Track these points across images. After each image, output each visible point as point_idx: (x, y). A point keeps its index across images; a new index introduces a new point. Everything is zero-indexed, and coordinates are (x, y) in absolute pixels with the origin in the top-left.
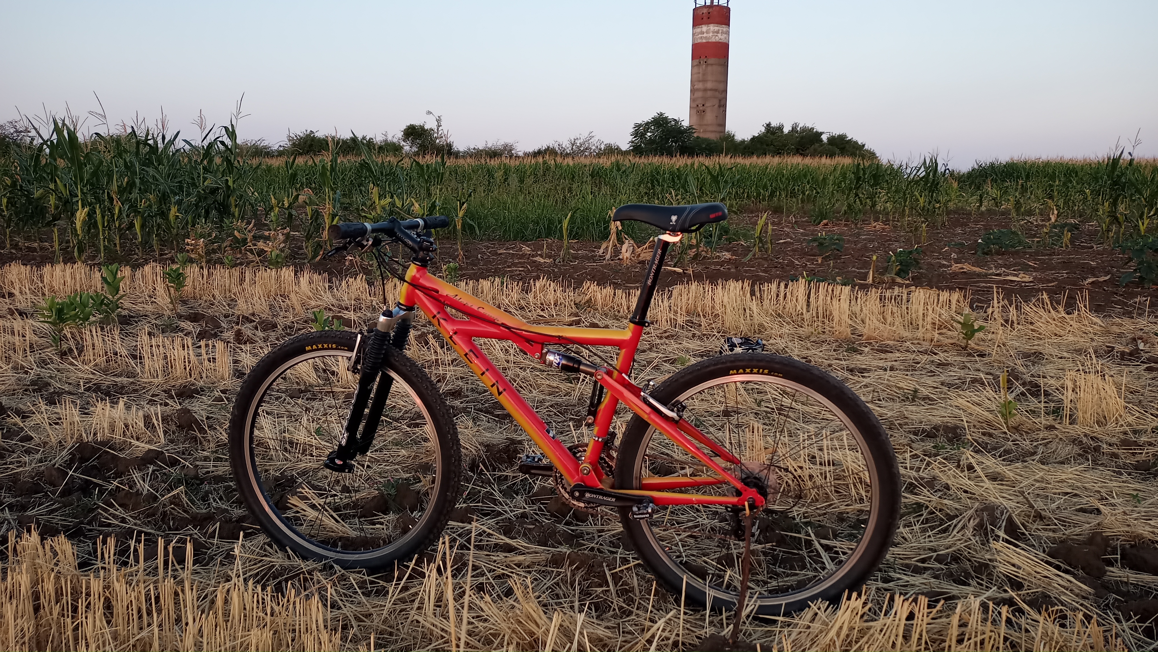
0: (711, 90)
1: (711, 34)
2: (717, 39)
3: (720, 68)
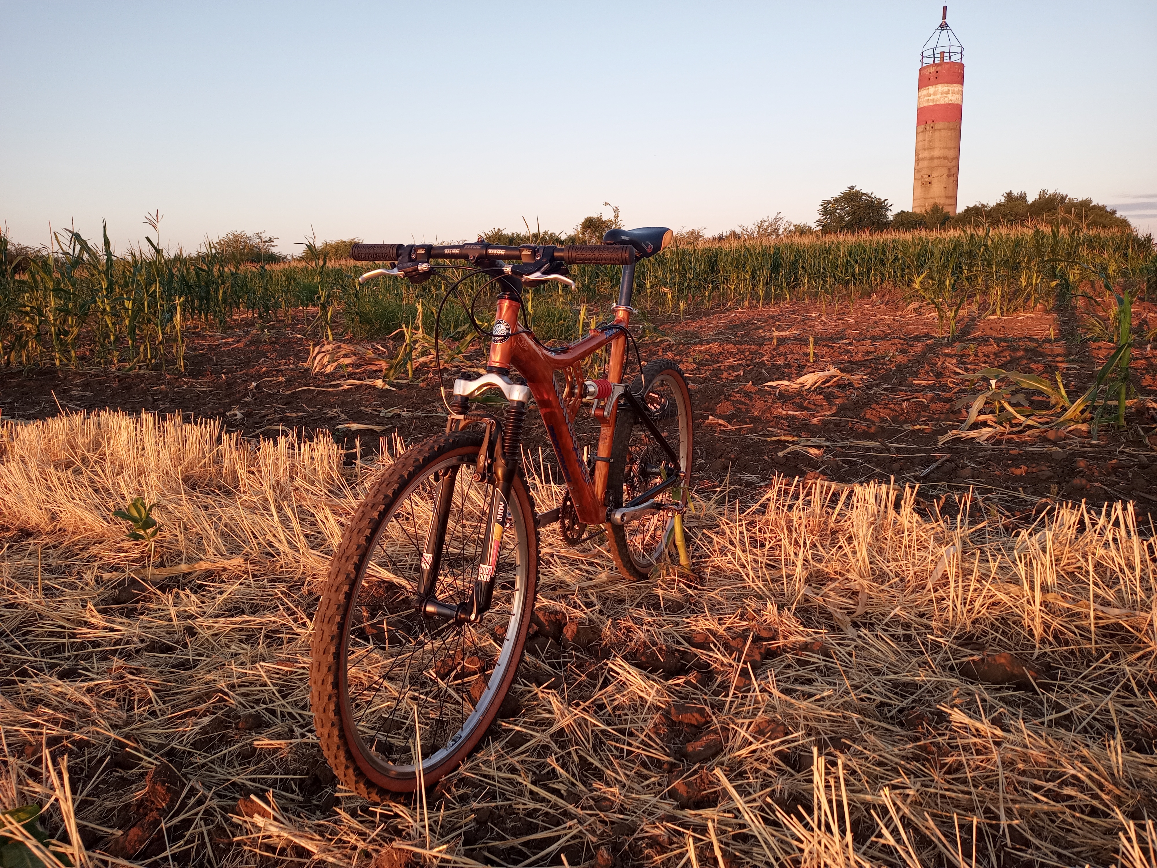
0: (939, 158)
1: (939, 96)
2: (947, 101)
3: (949, 133)
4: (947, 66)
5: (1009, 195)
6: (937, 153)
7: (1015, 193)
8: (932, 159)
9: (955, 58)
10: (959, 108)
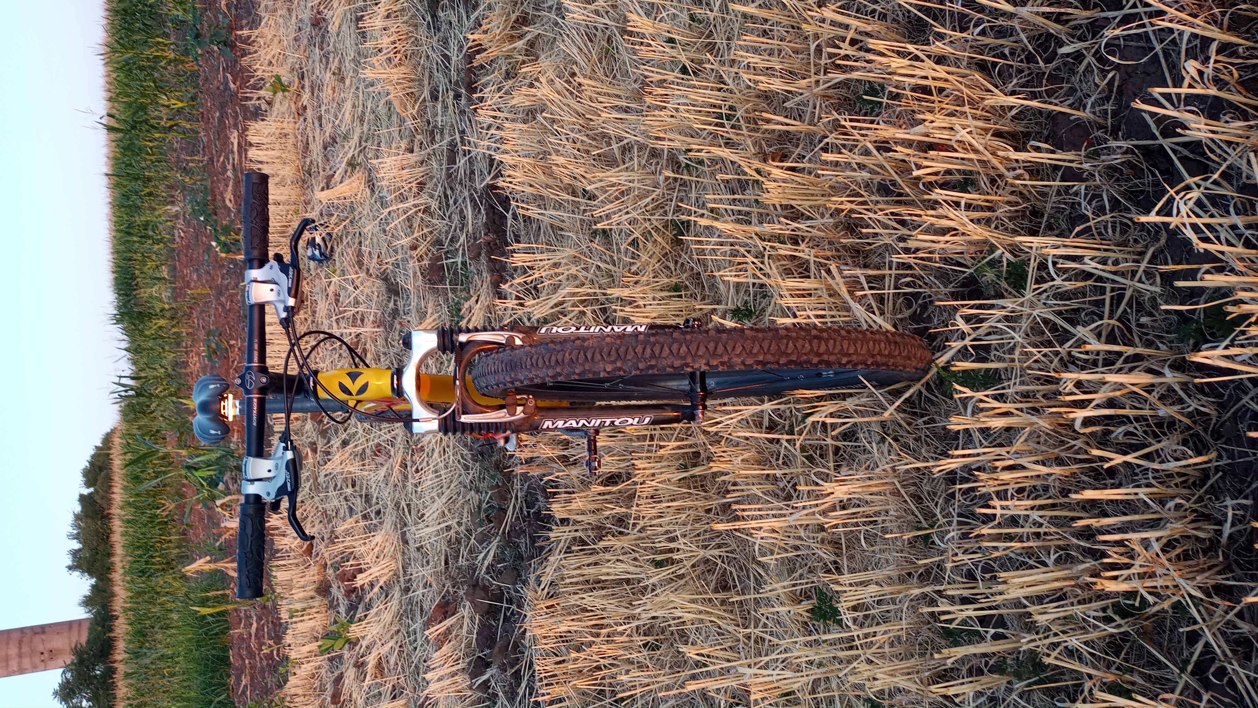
0: (20, 648)
5: (70, 568)
7: (69, 562)
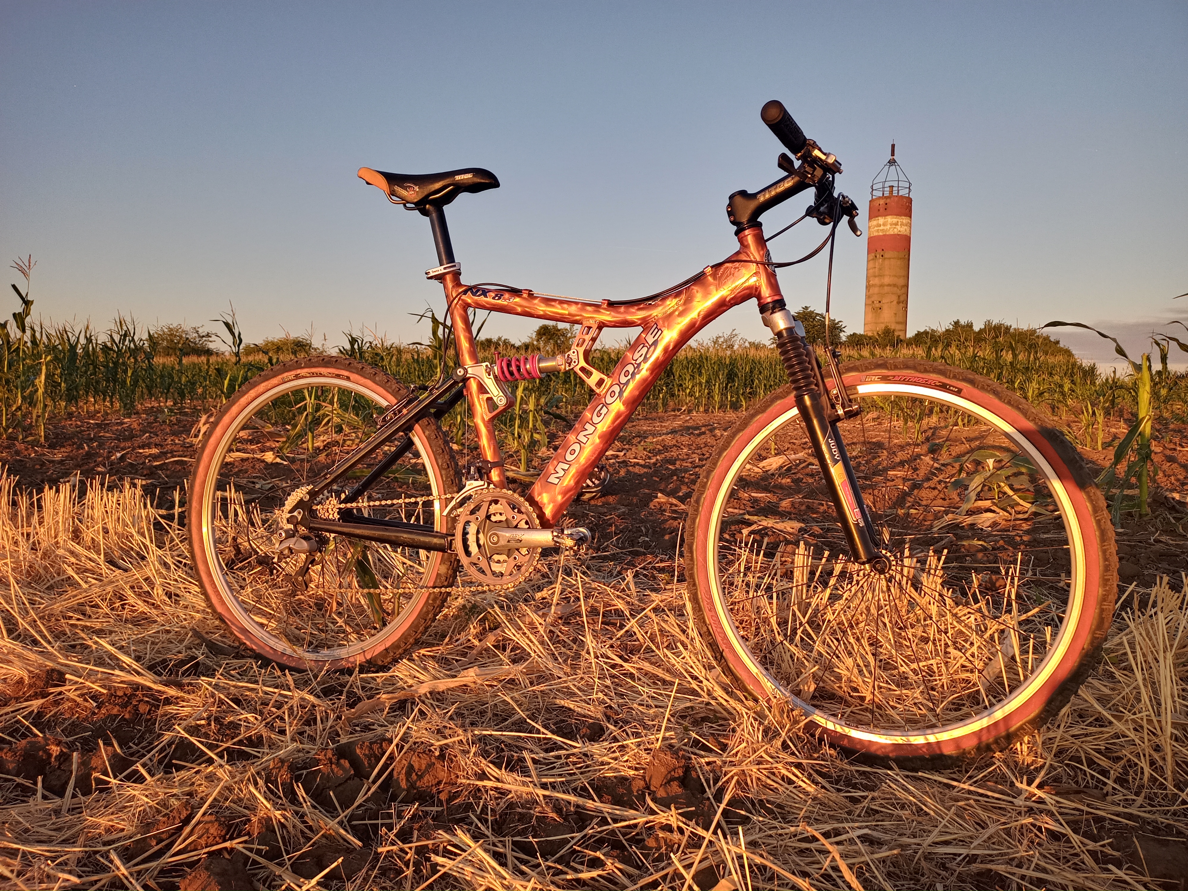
0: (889, 285)
1: (889, 227)
2: (896, 231)
3: (899, 262)
4: (896, 199)
5: (957, 323)
6: (887, 280)
7: (962, 322)
8: (882, 286)
9: (903, 192)
10: (907, 239)
